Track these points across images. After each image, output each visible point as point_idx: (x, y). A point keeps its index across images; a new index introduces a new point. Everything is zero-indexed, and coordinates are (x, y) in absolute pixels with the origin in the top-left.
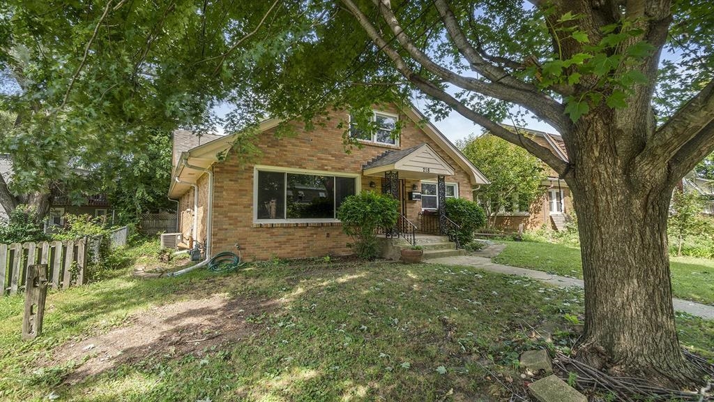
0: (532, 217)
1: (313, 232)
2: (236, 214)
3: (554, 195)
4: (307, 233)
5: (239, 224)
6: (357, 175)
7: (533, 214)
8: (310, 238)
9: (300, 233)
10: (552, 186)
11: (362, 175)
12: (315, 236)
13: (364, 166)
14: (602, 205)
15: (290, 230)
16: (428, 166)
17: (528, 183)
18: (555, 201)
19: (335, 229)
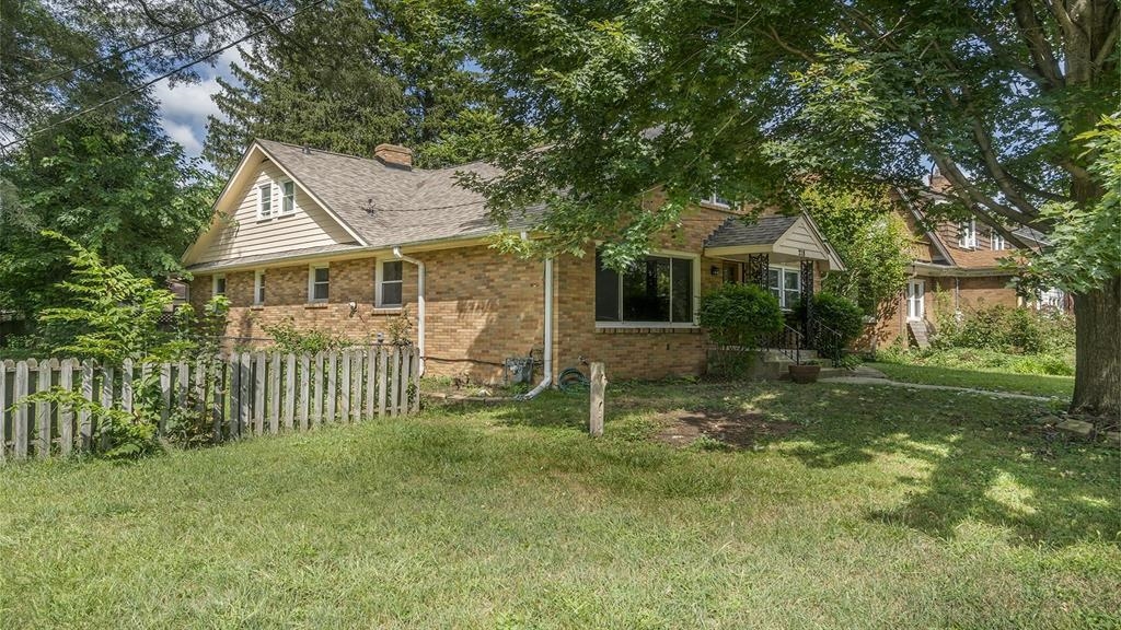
0: (880, 324)
1: (653, 341)
2: (580, 313)
3: (912, 289)
4: (650, 341)
5: (582, 327)
6: (696, 255)
7: (882, 320)
8: (650, 351)
9: (640, 343)
10: (916, 274)
11: (702, 256)
12: (655, 348)
13: (705, 242)
14: (1099, 311)
15: (632, 338)
16: (803, 246)
17: (888, 268)
18: (912, 299)
19: (676, 337)
